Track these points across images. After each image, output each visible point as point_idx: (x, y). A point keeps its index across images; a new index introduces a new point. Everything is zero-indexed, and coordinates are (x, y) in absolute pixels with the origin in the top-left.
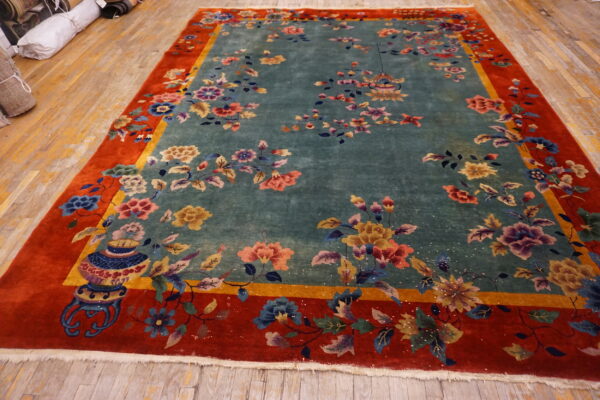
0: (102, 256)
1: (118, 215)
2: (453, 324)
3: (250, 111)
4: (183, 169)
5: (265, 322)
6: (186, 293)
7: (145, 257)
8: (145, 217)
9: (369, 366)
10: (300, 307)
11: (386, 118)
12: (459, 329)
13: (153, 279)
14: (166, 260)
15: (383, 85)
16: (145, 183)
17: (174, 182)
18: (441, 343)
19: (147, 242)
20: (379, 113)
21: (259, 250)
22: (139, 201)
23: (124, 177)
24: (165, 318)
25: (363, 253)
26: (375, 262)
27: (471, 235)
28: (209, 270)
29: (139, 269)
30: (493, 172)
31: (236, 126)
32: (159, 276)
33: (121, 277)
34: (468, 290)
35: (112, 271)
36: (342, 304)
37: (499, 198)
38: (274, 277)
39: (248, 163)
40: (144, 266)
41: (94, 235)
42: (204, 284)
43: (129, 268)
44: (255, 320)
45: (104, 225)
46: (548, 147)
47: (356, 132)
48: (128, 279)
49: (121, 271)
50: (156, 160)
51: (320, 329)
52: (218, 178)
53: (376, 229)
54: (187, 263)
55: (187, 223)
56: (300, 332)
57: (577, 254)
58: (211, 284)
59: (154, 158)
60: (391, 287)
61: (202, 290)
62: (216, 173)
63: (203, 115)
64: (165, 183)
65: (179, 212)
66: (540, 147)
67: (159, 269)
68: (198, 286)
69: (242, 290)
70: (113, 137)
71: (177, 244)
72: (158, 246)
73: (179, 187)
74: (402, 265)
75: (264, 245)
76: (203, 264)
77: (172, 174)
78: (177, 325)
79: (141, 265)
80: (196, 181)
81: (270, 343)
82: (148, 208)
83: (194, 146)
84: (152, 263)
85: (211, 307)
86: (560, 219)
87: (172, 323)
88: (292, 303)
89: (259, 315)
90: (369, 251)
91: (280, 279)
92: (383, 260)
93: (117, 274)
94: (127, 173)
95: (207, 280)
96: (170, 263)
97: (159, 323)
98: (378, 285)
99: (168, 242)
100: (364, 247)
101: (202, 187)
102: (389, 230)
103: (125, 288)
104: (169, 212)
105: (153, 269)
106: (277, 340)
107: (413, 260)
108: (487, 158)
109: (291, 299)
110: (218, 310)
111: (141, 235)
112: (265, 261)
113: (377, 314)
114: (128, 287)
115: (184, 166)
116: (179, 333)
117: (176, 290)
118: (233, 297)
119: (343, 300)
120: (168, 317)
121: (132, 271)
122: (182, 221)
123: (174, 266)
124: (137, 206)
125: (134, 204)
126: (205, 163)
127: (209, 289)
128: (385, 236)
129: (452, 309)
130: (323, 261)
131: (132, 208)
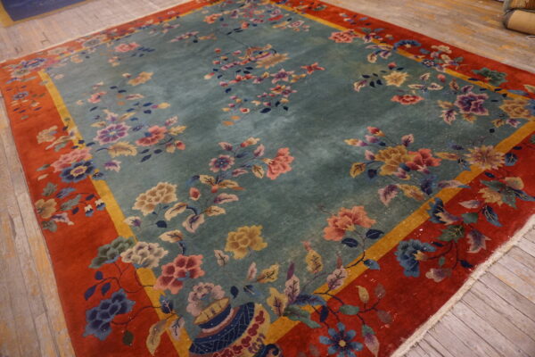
0: (206, 339)
1: (168, 292)
2: (508, 176)
3: (175, 126)
4: (178, 208)
5: (414, 269)
6: (329, 301)
7: (251, 305)
8: (201, 273)
9: (507, 239)
10: (419, 238)
11: (293, 76)
12: (515, 176)
13: (285, 315)
14: (273, 291)
15: (260, 56)
16: (155, 246)
17: (185, 224)
18: (520, 192)
19: (234, 291)
20: (284, 75)
21: (337, 223)
22: (174, 264)
23: (123, 255)
24: (341, 335)
25: (404, 173)
26: (420, 173)
27: (445, 119)
28: (321, 269)
29: (261, 319)
30: (405, 74)
31: (179, 144)
32: (287, 309)
33: (254, 339)
34: (488, 152)
35: (238, 342)
36: (440, 214)
37: (429, 88)
38: (374, 234)
39: (234, 167)
40: (262, 313)
41: (169, 328)
42: (333, 283)
43: (250, 326)
44: (407, 274)
45: (165, 310)
46: (413, 44)
47: (286, 96)
48: (261, 335)
49: (245, 335)
50: (138, 218)
51: (451, 241)
52: (224, 195)
53: (391, 153)
54: (294, 278)
55: (249, 248)
56: (443, 255)
57: (505, 95)
58: (338, 277)
59: (133, 218)
60: (449, 182)
61: (338, 289)
62: (215, 191)
63: (134, 153)
64: (178, 231)
65: (227, 245)
66: (408, 46)
67: (278, 304)
68: (331, 288)
69: (367, 262)
70: (54, 228)
71: (264, 272)
72: (249, 287)
73: (196, 226)
74: (436, 163)
75: (335, 217)
76: (309, 268)
77: (173, 219)
78: (359, 331)
79: (256, 314)
80: (206, 210)
81: (438, 280)
82: (191, 263)
83: (160, 183)
84: (265, 305)
85: (363, 293)
86: (472, 82)
87: (353, 333)
88: (411, 240)
89: (402, 269)
90: (407, 169)
91: (380, 232)
92: (422, 169)
93: (246, 341)
94: (122, 250)
95: (330, 277)
96: (280, 291)
97: (342, 343)
98: (442, 186)
99: (254, 276)
100: (400, 169)
101: (218, 210)
102: (399, 147)
103: (271, 346)
104: (217, 252)
105: (273, 308)
106: (439, 274)
107: (439, 154)
108: (391, 68)
109: (406, 239)
110: (371, 291)
111: (219, 291)
112: (352, 228)
113: (467, 205)
114: (272, 342)
115: (176, 205)
116: (369, 335)
117: (318, 306)
118: (367, 272)
119: (437, 212)
120: (342, 333)
121: (256, 326)
122: (242, 250)
123: (287, 290)
124: (177, 269)
125: (171, 270)
126: (192, 190)
127: (342, 284)
128: (403, 153)
129: (496, 168)
130: (389, 198)
131: (175, 275)
